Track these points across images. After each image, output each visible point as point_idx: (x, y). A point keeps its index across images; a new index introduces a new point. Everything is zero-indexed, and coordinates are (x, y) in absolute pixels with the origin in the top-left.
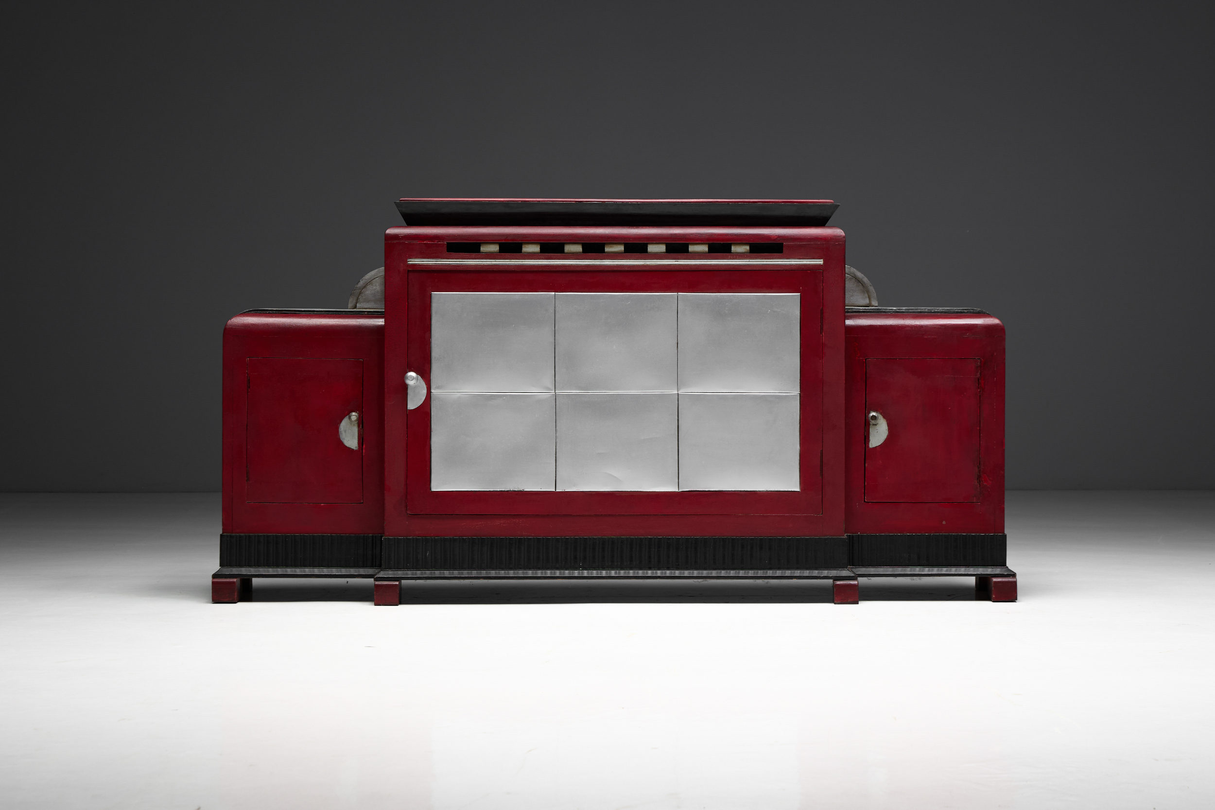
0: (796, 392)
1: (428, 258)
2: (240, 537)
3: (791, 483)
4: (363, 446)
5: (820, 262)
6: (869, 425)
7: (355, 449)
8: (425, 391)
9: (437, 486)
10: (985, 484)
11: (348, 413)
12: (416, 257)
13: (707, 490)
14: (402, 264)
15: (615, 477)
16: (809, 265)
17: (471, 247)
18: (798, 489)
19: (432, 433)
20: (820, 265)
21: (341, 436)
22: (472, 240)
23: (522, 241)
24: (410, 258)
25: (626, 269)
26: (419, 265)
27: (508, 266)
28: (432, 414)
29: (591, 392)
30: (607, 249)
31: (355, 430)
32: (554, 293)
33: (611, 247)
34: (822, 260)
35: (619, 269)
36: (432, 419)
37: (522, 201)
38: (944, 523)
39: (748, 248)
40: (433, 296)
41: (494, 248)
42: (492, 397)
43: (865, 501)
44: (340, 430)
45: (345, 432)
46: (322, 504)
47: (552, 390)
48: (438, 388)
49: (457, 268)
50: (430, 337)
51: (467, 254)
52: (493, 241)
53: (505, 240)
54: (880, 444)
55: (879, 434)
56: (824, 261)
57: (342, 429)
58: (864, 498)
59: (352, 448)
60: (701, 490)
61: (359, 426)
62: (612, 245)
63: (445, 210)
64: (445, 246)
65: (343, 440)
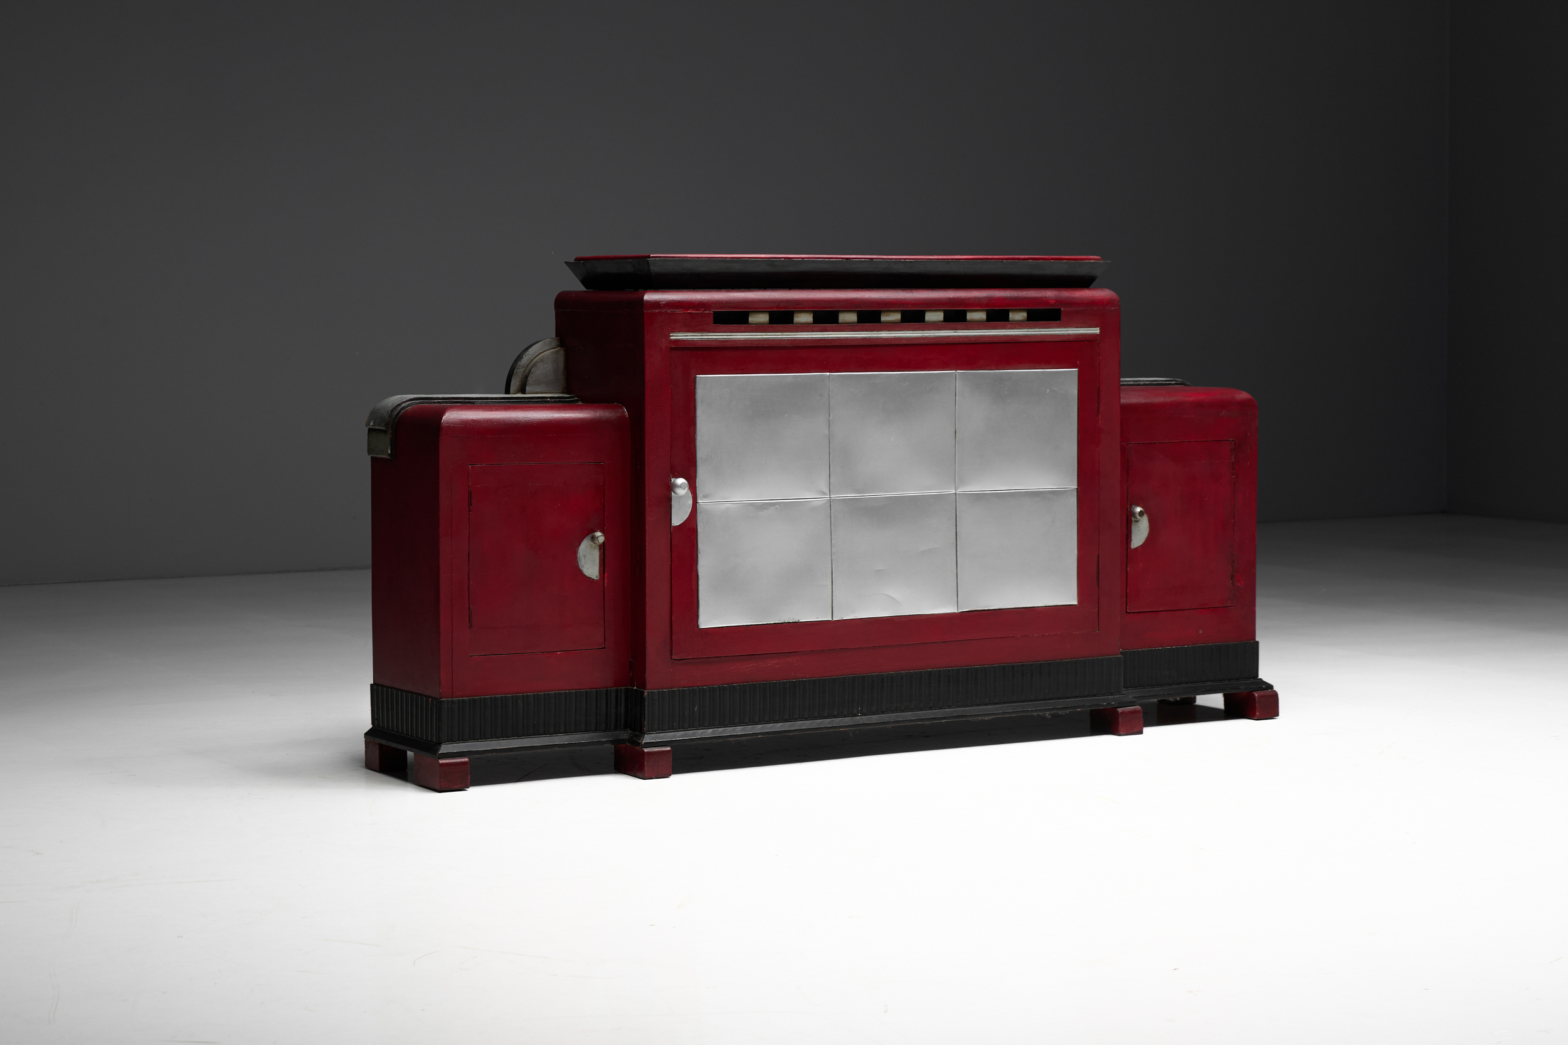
0: (1074, 486)
1: (693, 332)
2: (463, 701)
3: (1068, 596)
4: (604, 574)
5: (1097, 331)
6: (1131, 521)
7: (596, 579)
8: (690, 502)
9: (706, 621)
10: (1239, 584)
11: (589, 532)
12: (680, 331)
13: (986, 609)
14: (664, 340)
15: (894, 599)
16: (1086, 334)
17: (736, 317)
18: (1075, 603)
19: (699, 555)
20: (1096, 335)
21: (579, 564)
22: (740, 308)
23: (795, 308)
24: (673, 332)
25: (904, 342)
26: (683, 341)
27: (780, 340)
28: (699, 530)
29: (867, 495)
30: (884, 318)
31: (596, 554)
32: (828, 374)
33: (887, 315)
34: (1099, 328)
35: (897, 343)
36: (699, 537)
37: (785, 258)
38: (1201, 632)
39: (1025, 315)
40: (698, 380)
41: (764, 318)
42: (764, 506)
43: (1127, 612)
44: (578, 556)
45: (585, 557)
46: (559, 653)
47: (826, 495)
48: (705, 497)
49: (725, 344)
50: (695, 433)
51: (736, 326)
52: (765, 308)
53: (777, 307)
54: (1141, 544)
55: (1140, 533)
56: (1100, 329)
57: (581, 554)
58: (1126, 608)
59: (593, 577)
60: (981, 609)
61: (600, 550)
62: (889, 313)
63: (703, 269)
64: (712, 316)
65: (582, 568)
